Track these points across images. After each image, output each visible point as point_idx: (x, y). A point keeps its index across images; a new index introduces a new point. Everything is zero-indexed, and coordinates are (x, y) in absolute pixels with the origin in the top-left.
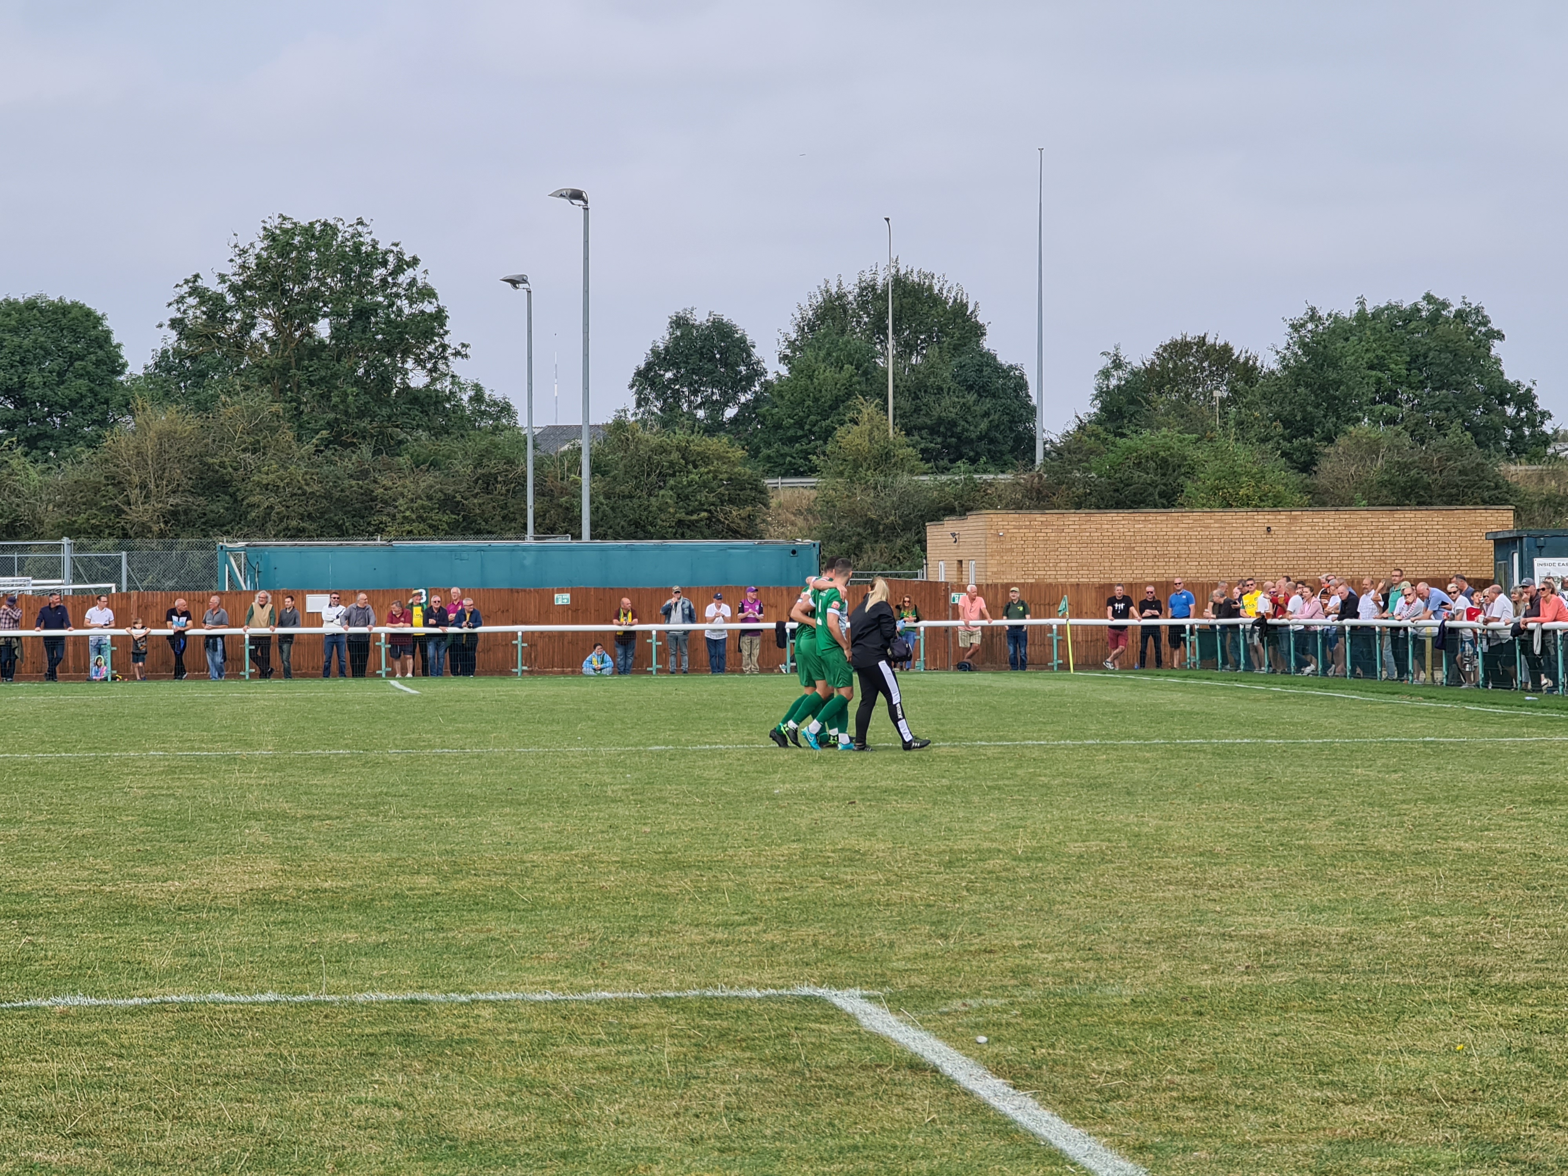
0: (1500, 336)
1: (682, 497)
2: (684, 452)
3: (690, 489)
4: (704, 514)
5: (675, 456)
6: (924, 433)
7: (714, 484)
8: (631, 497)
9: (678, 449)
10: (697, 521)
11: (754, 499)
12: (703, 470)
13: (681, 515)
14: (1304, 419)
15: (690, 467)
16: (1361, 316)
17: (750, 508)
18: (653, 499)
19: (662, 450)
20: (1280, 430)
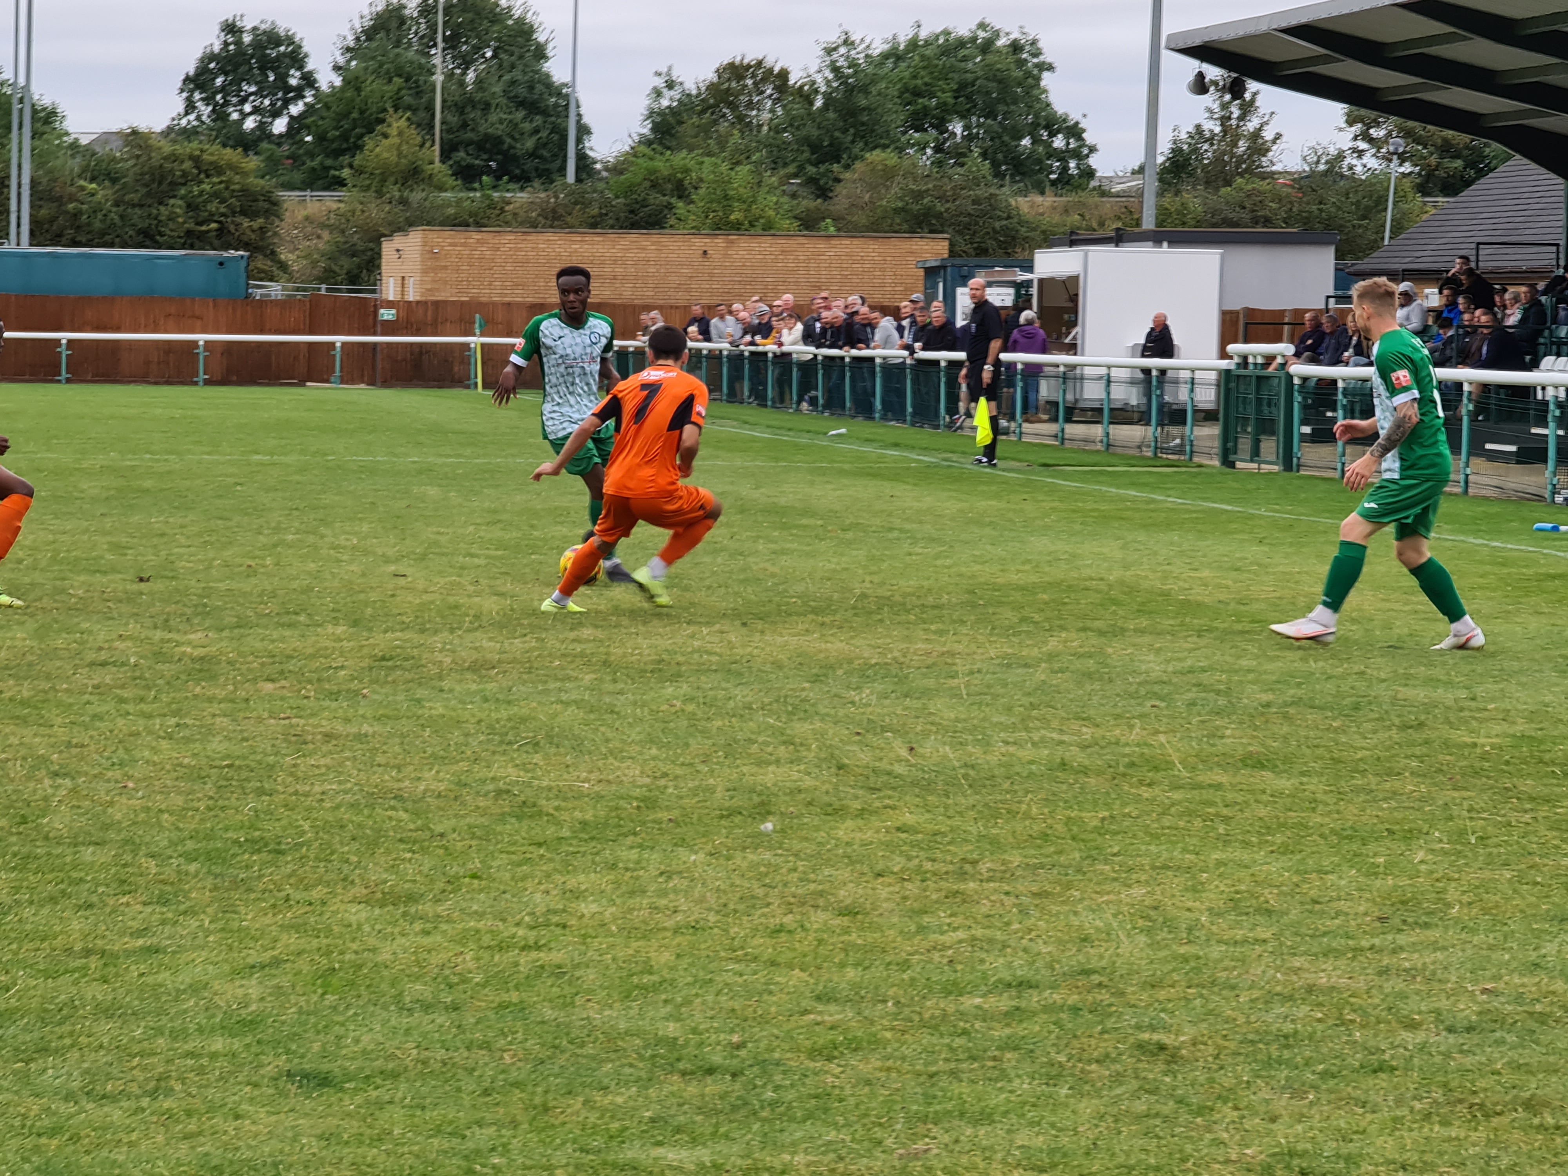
0: (1050, 68)
1: (191, 206)
2: (196, 160)
3: (200, 199)
4: (214, 225)
5: (187, 165)
6: (471, 149)
7: (226, 194)
8: (141, 206)
9: (191, 157)
10: (208, 231)
11: (267, 211)
12: (215, 180)
13: (190, 225)
14: (831, 145)
15: (202, 176)
16: (913, 44)
17: (261, 220)
18: (162, 208)
19: (174, 158)
20: (806, 155)
